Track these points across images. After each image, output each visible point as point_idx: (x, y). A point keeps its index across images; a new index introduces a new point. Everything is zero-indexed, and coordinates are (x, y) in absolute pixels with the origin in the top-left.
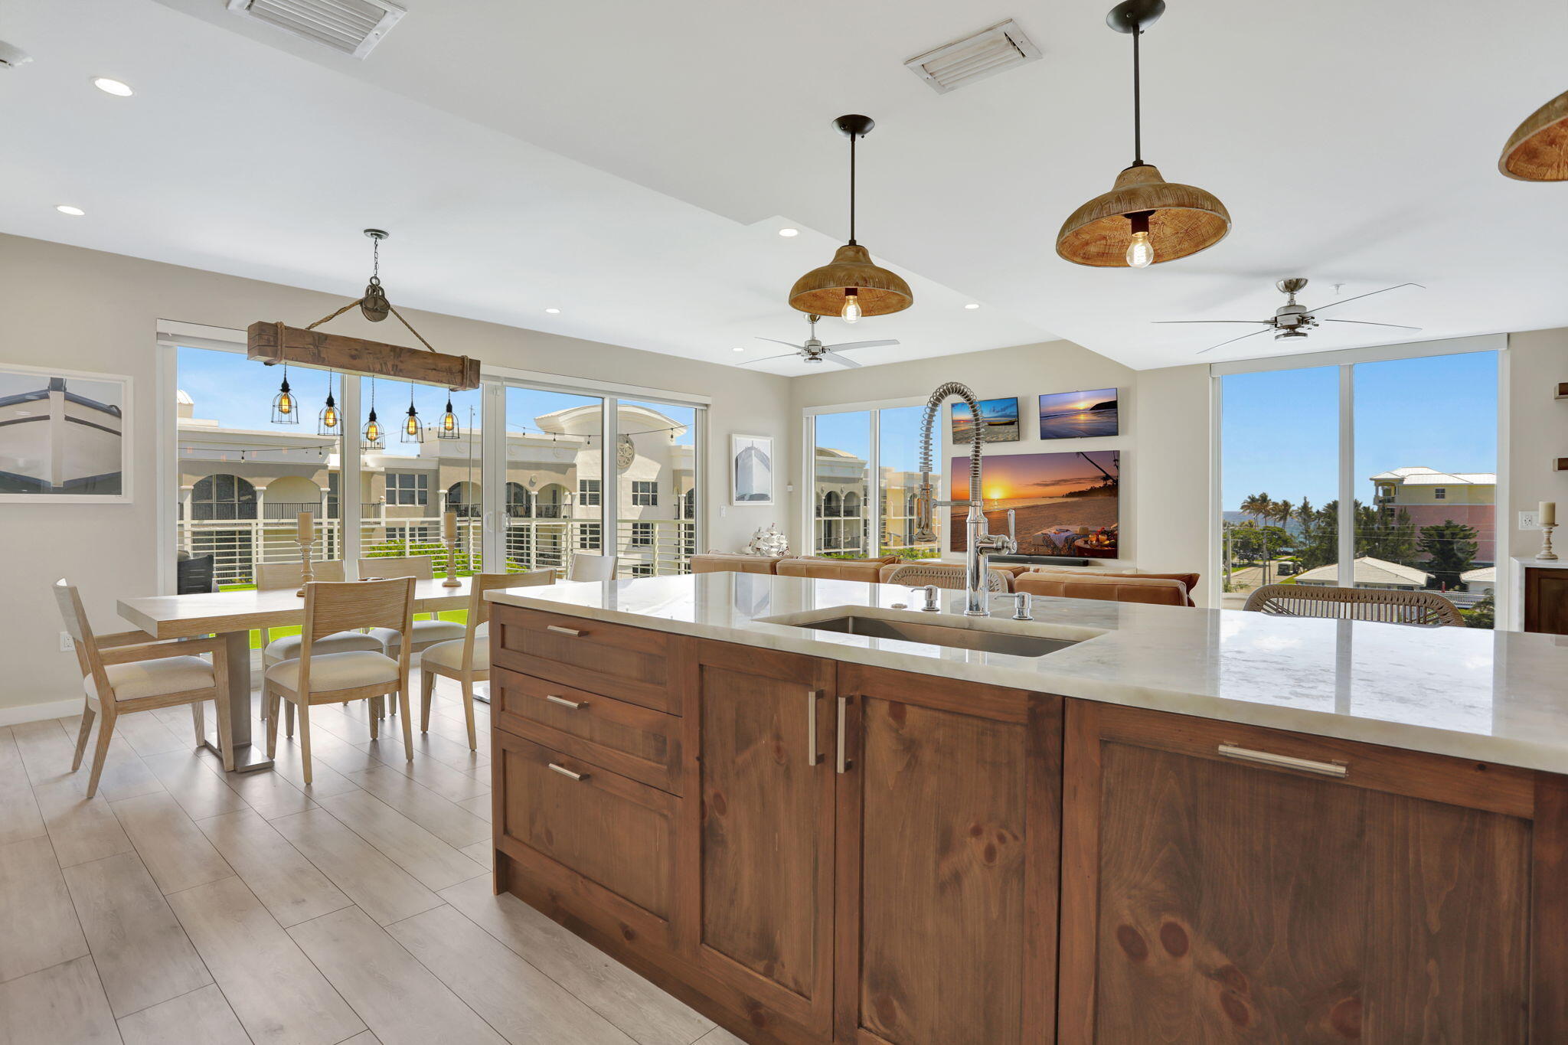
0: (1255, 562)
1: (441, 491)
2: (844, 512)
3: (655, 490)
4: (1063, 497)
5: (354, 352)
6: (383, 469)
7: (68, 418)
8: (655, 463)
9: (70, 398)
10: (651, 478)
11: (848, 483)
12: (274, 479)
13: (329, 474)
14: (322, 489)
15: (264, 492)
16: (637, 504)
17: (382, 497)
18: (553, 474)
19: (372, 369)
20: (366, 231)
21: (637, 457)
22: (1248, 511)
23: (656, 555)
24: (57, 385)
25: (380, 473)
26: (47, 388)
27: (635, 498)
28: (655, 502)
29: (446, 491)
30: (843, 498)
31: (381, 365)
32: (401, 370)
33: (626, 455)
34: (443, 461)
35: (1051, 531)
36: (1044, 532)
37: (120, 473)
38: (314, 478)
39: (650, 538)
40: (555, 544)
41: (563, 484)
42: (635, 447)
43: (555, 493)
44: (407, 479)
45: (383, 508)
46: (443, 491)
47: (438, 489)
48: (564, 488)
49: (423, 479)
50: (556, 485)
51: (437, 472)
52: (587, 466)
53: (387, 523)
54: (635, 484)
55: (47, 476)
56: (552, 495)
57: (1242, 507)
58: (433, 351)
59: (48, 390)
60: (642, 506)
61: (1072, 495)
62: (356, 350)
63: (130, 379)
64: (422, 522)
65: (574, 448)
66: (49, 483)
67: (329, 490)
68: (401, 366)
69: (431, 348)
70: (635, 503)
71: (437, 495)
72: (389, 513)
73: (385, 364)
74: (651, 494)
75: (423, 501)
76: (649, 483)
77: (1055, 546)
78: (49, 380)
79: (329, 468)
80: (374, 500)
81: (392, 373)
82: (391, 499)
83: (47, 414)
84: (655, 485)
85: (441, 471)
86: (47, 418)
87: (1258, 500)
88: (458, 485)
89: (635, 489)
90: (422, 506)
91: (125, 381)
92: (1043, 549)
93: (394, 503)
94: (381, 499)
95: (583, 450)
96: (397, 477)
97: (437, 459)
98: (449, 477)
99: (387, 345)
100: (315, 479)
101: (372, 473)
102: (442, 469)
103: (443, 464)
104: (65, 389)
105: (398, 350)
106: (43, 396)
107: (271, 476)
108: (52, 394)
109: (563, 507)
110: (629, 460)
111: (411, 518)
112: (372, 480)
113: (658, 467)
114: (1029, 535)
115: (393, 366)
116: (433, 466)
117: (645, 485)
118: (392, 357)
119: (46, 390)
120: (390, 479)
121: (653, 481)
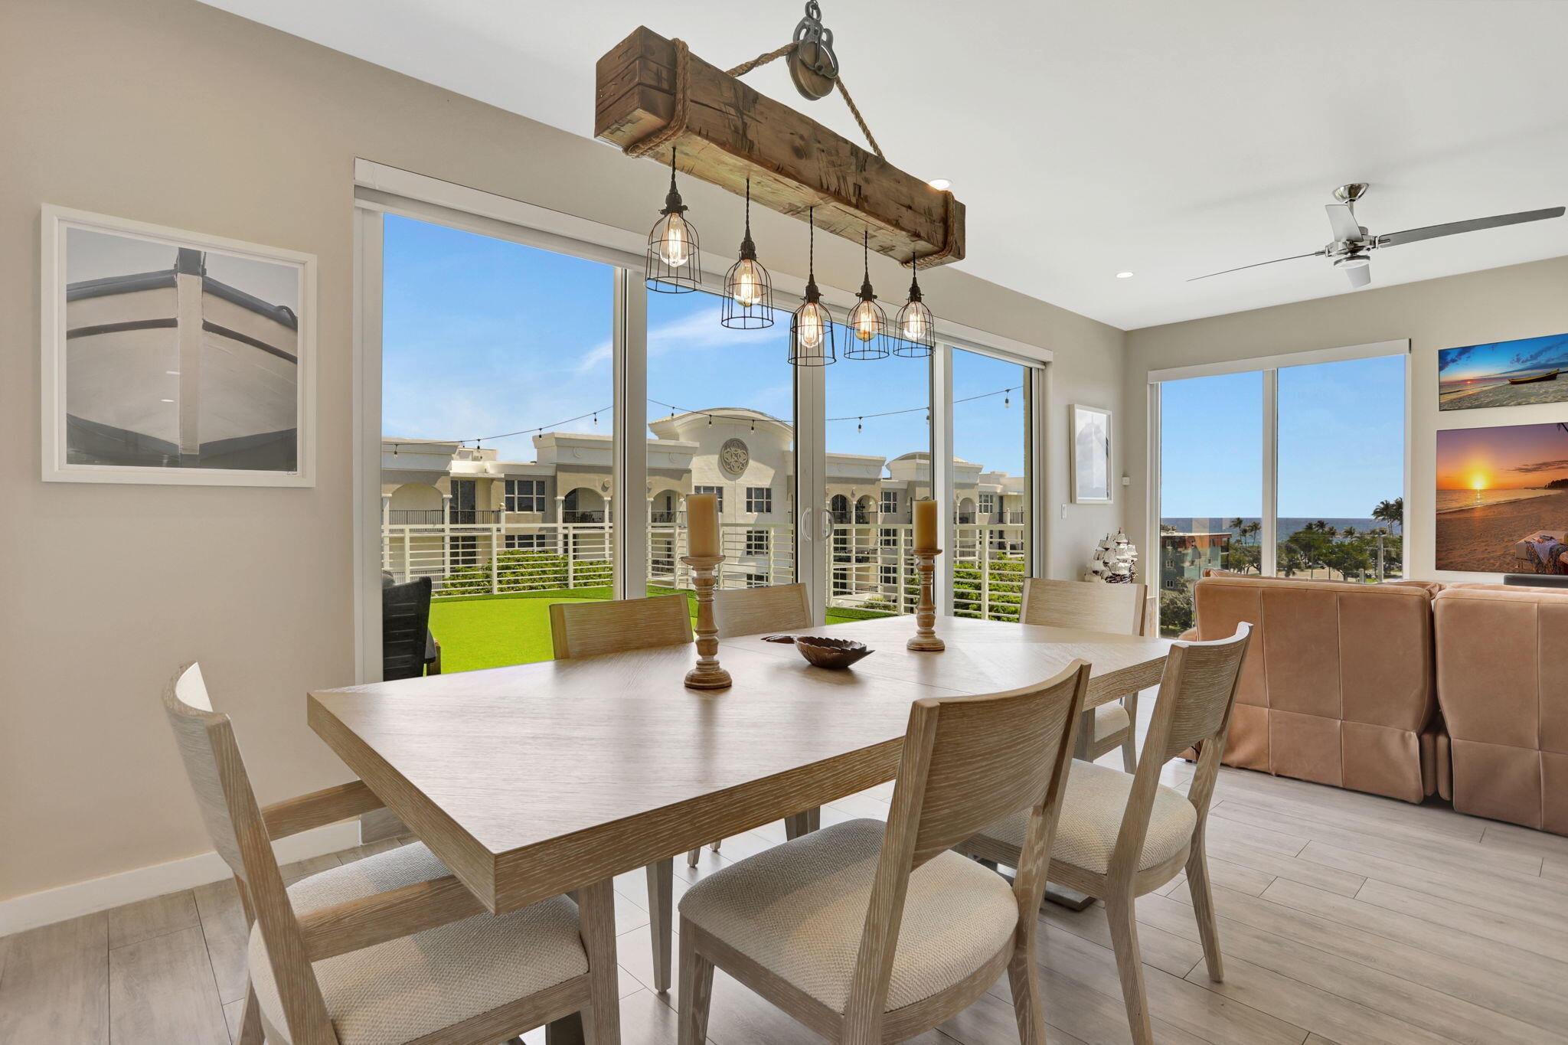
0: (1392, 573)
1: (559, 498)
2: (960, 519)
3: (769, 496)
4: (1545, 488)
6: (503, 476)
7: (208, 327)
8: (769, 468)
9: (212, 289)
10: (765, 483)
11: (963, 488)
12: (399, 486)
13: (452, 481)
14: (444, 496)
15: (390, 498)
16: (751, 511)
17: (502, 504)
18: (668, 480)
21: (751, 463)
22: (1381, 518)
23: (772, 560)
24: (190, 262)
25: (499, 480)
26: (172, 268)
27: (749, 504)
28: (769, 510)
29: (563, 498)
30: (959, 505)
33: (741, 460)
34: (561, 468)
35: (1534, 538)
36: (1527, 539)
37: (295, 430)
38: (437, 484)
39: (765, 543)
40: (669, 550)
41: (678, 490)
42: (750, 452)
43: (669, 499)
44: (526, 485)
45: (503, 515)
46: (561, 498)
47: (555, 495)
48: (679, 494)
49: (541, 485)
50: (670, 491)
51: (554, 478)
52: (705, 471)
53: (507, 529)
54: (749, 490)
55: (169, 431)
56: (665, 501)
57: (1376, 513)
59: (175, 272)
60: (756, 513)
61: (1555, 485)
63: (312, 260)
64: (541, 529)
65: (688, 453)
66: (176, 446)
67: (451, 496)
70: (749, 509)
71: (555, 502)
72: (509, 520)
74: (765, 500)
75: (541, 509)
76: (763, 489)
77: (1540, 562)
78: (177, 253)
79: (451, 475)
80: (494, 508)
82: (510, 508)
83: (172, 317)
84: (769, 490)
85: (558, 478)
86: (171, 323)
87: (1393, 505)
88: (574, 491)
89: (749, 496)
90: (540, 513)
91: (304, 264)
92: (1527, 565)
93: (513, 510)
94: (501, 506)
95: (698, 456)
96: (516, 483)
97: (555, 465)
98: (567, 483)
100: (437, 486)
101: (492, 480)
102: (560, 476)
103: (560, 471)
104: (204, 271)
106: (164, 281)
107: (398, 483)
108: (181, 279)
109: (678, 513)
110: (743, 465)
111: (531, 524)
112: (492, 486)
113: (772, 472)
114: (1512, 543)
116: (550, 472)
117: (759, 490)
119: (171, 272)
120: (509, 485)
121: (768, 487)
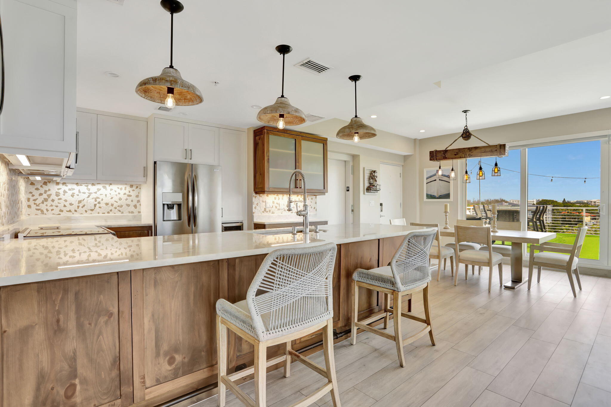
5: (455, 153)
19: (461, 157)
20: (463, 111)
31: (465, 155)
32: (472, 155)
37: (450, 193)
55: (435, 194)
58: (488, 144)
62: (456, 152)
68: (472, 154)
69: (487, 144)
73: (466, 154)
81: (469, 157)
99: (466, 148)
105: (471, 149)
115: (469, 154)
118: (468, 152)
